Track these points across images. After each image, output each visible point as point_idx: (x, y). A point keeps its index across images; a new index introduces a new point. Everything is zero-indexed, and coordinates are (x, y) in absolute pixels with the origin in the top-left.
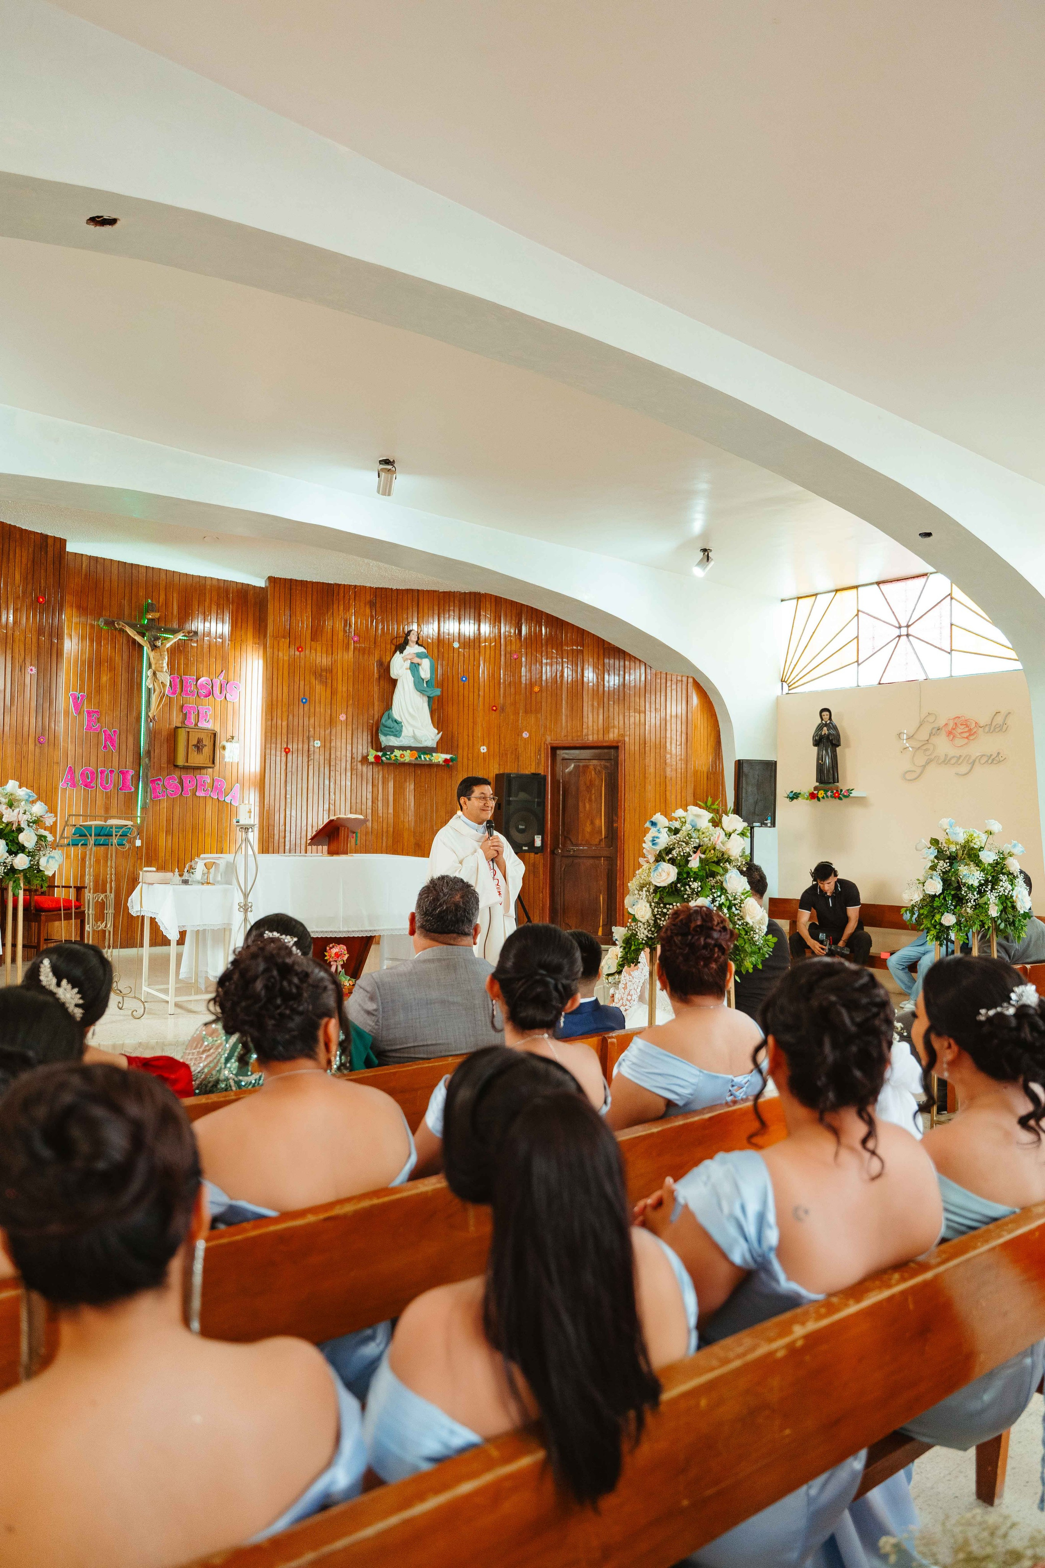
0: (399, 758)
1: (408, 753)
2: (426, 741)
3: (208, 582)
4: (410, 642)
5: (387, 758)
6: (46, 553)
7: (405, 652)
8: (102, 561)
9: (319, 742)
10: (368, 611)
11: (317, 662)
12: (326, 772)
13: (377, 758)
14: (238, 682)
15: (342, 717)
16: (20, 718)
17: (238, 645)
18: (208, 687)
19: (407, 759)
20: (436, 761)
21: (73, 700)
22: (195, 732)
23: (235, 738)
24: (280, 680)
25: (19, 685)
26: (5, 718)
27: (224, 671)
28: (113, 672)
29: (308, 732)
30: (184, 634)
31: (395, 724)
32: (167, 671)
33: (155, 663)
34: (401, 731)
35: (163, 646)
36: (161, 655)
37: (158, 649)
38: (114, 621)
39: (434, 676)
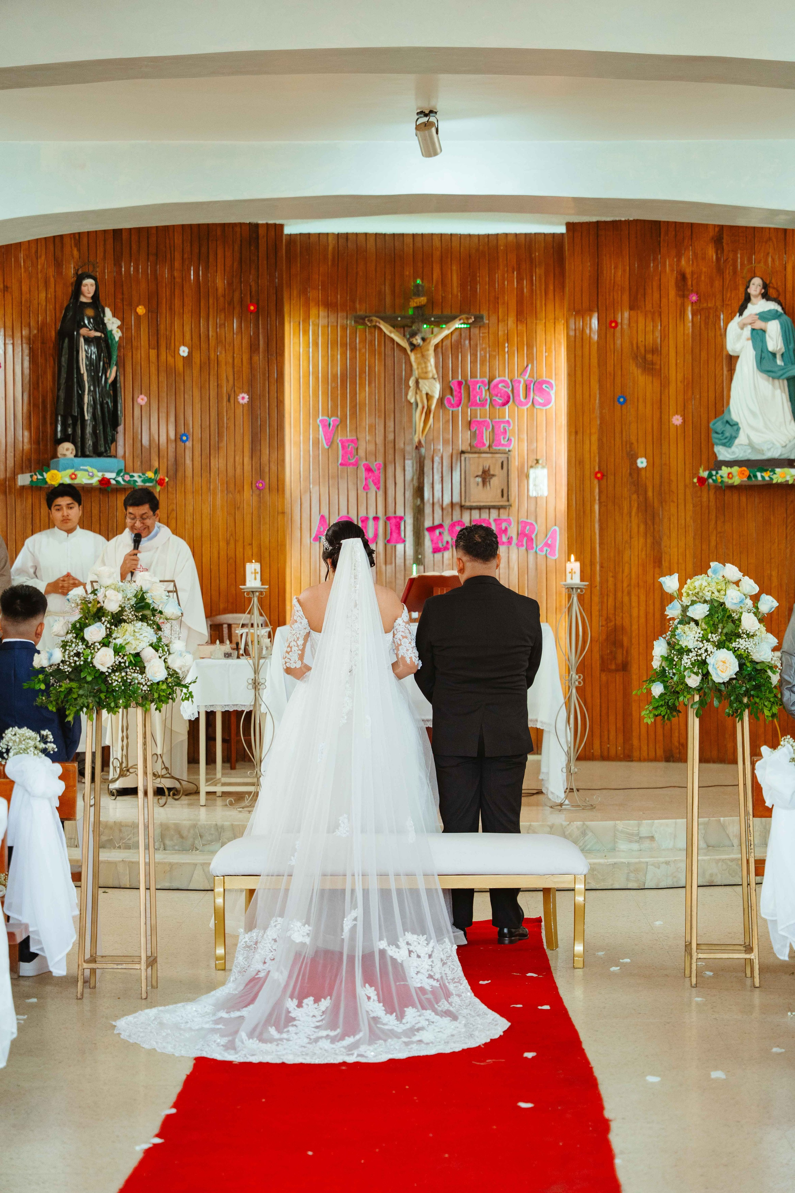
0: (726, 479)
1: (735, 470)
2: (769, 450)
3: (501, 243)
4: (752, 298)
5: (713, 480)
6: (257, 248)
7: (746, 313)
8: (354, 237)
9: (644, 460)
10: (711, 253)
11: (640, 339)
12: (656, 505)
13: (702, 481)
14: (552, 379)
15: (677, 420)
16: (231, 461)
17: (550, 325)
18: (507, 390)
19: (736, 481)
20: (780, 480)
21: (323, 428)
22: (479, 457)
23: (540, 462)
24: (586, 374)
25: (228, 419)
26: (212, 461)
27: (530, 366)
28: (373, 385)
29: (628, 446)
30: (462, 321)
31: (728, 425)
32: (436, 376)
33: (418, 368)
34: (736, 438)
35: (426, 343)
36: (423, 356)
37: (418, 348)
38: (366, 317)
39: (792, 346)
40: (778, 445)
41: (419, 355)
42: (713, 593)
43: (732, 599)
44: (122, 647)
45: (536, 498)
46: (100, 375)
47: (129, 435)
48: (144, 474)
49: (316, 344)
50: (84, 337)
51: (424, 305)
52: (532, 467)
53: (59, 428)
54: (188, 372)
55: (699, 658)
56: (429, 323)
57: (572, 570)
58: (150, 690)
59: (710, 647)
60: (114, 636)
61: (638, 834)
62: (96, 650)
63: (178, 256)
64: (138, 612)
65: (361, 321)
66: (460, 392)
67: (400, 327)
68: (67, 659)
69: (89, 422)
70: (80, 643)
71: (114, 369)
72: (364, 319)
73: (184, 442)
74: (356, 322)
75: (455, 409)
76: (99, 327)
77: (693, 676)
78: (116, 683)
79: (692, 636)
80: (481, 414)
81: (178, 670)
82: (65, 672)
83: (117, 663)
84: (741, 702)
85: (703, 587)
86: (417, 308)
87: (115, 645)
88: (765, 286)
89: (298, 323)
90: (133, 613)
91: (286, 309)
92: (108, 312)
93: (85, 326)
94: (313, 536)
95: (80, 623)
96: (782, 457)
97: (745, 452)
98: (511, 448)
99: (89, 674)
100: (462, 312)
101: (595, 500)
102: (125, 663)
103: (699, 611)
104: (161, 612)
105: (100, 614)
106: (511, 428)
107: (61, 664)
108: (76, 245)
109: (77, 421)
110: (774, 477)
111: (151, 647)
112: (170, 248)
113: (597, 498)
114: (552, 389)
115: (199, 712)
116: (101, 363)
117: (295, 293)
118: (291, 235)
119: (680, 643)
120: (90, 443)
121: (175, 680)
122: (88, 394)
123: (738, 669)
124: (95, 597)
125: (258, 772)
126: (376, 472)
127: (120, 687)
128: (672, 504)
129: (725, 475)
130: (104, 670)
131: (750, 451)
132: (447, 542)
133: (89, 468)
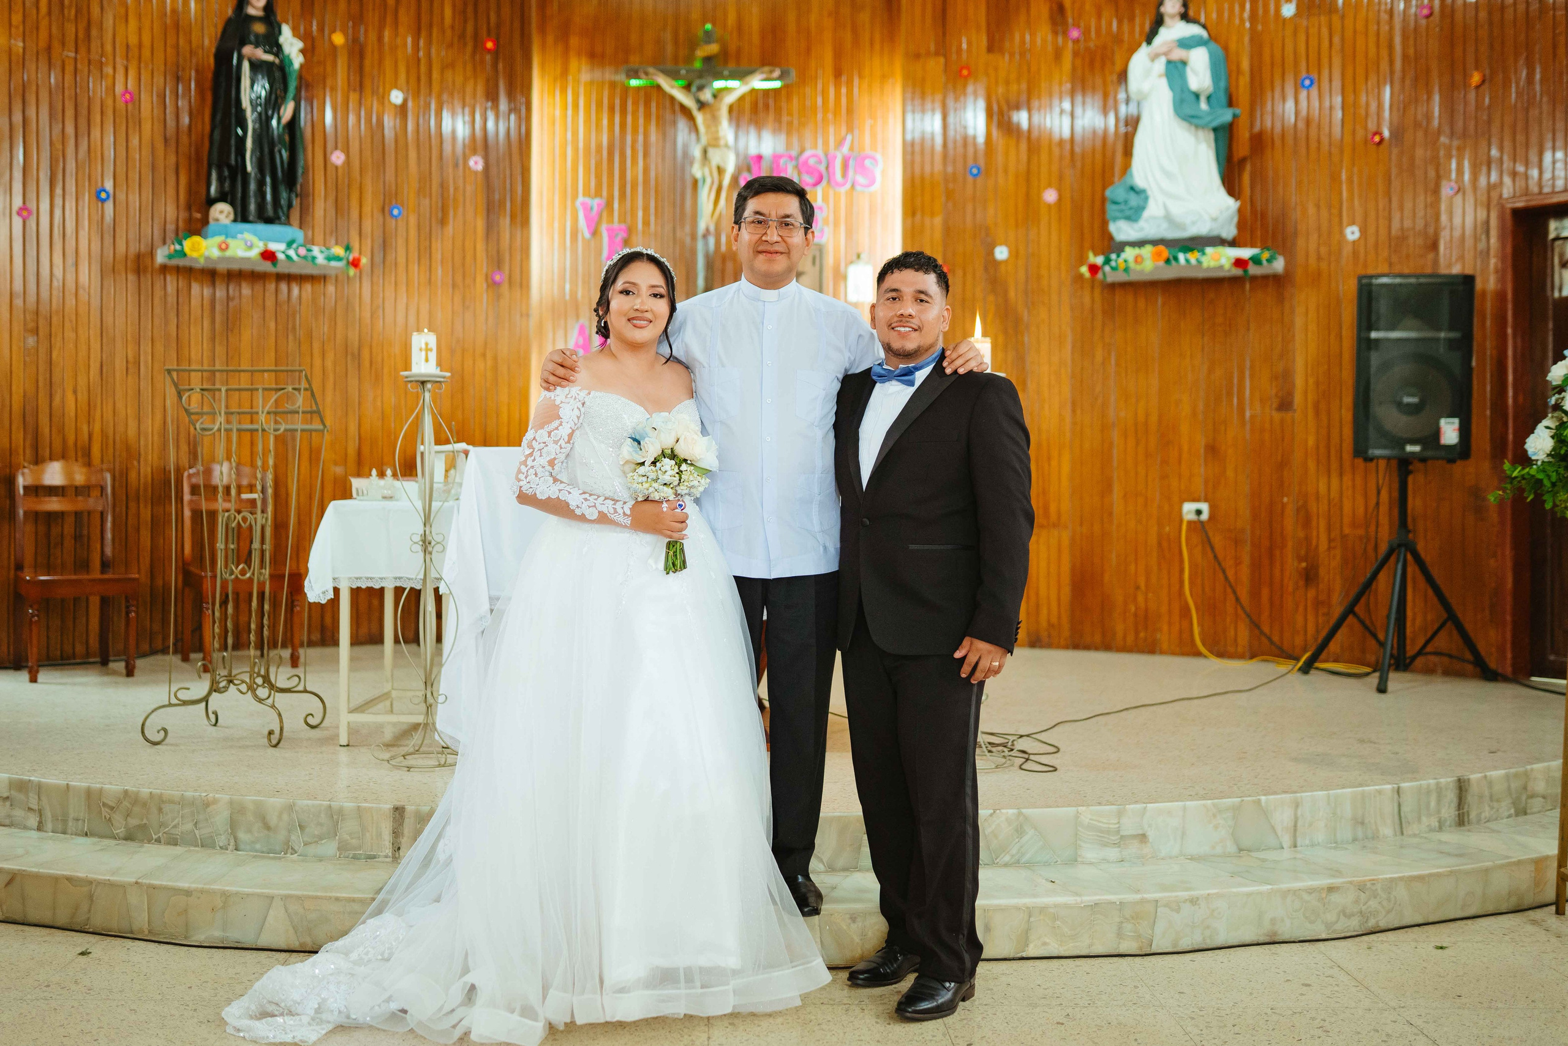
0: (1132, 264)
2: (1194, 224)
4: (1167, 20)
5: (1112, 268)
7: (1158, 41)
9: (1004, 249)
11: (1001, 91)
12: (1019, 308)
13: (1094, 269)
14: (877, 152)
15: (1050, 196)
16: (458, 244)
17: (876, 85)
18: (819, 166)
19: (1149, 266)
20: (1213, 264)
21: (583, 212)
23: (862, 256)
24: (927, 138)
25: (455, 189)
26: (433, 244)
27: (849, 136)
29: (982, 232)
30: (764, 76)
31: (1132, 195)
32: (729, 144)
33: (706, 133)
34: (1143, 209)
35: (717, 101)
36: (713, 117)
37: (707, 108)
38: (640, 69)
39: (1223, 84)
40: (1206, 218)
41: (708, 116)
46: (270, 112)
47: (319, 202)
48: (328, 248)
49: (576, 106)
50: (248, 59)
51: (715, 55)
52: (851, 263)
53: (213, 183)
54: (402, 124)
56: (722, 77)
61: (1118, 832)
69: (253, 175)
71: (292, 104)
73: (395, 217)
74: (627, 76)
76: (272, 49)
86: (707, 58)
92: (286, 30)
93: (251, 44)
96: (1212, 234)
97: (1158, 228)
98: (824, 240)
106: (825, 214)
109: (237, 173)
110: (1203, 260)
114: (878, 166)
116: (273, 97)
120: (252, 207)
122: (252, 138)
128: (1041, 306)
129: (1131, 259)
131: (1163, 226)
133: (248, 236)
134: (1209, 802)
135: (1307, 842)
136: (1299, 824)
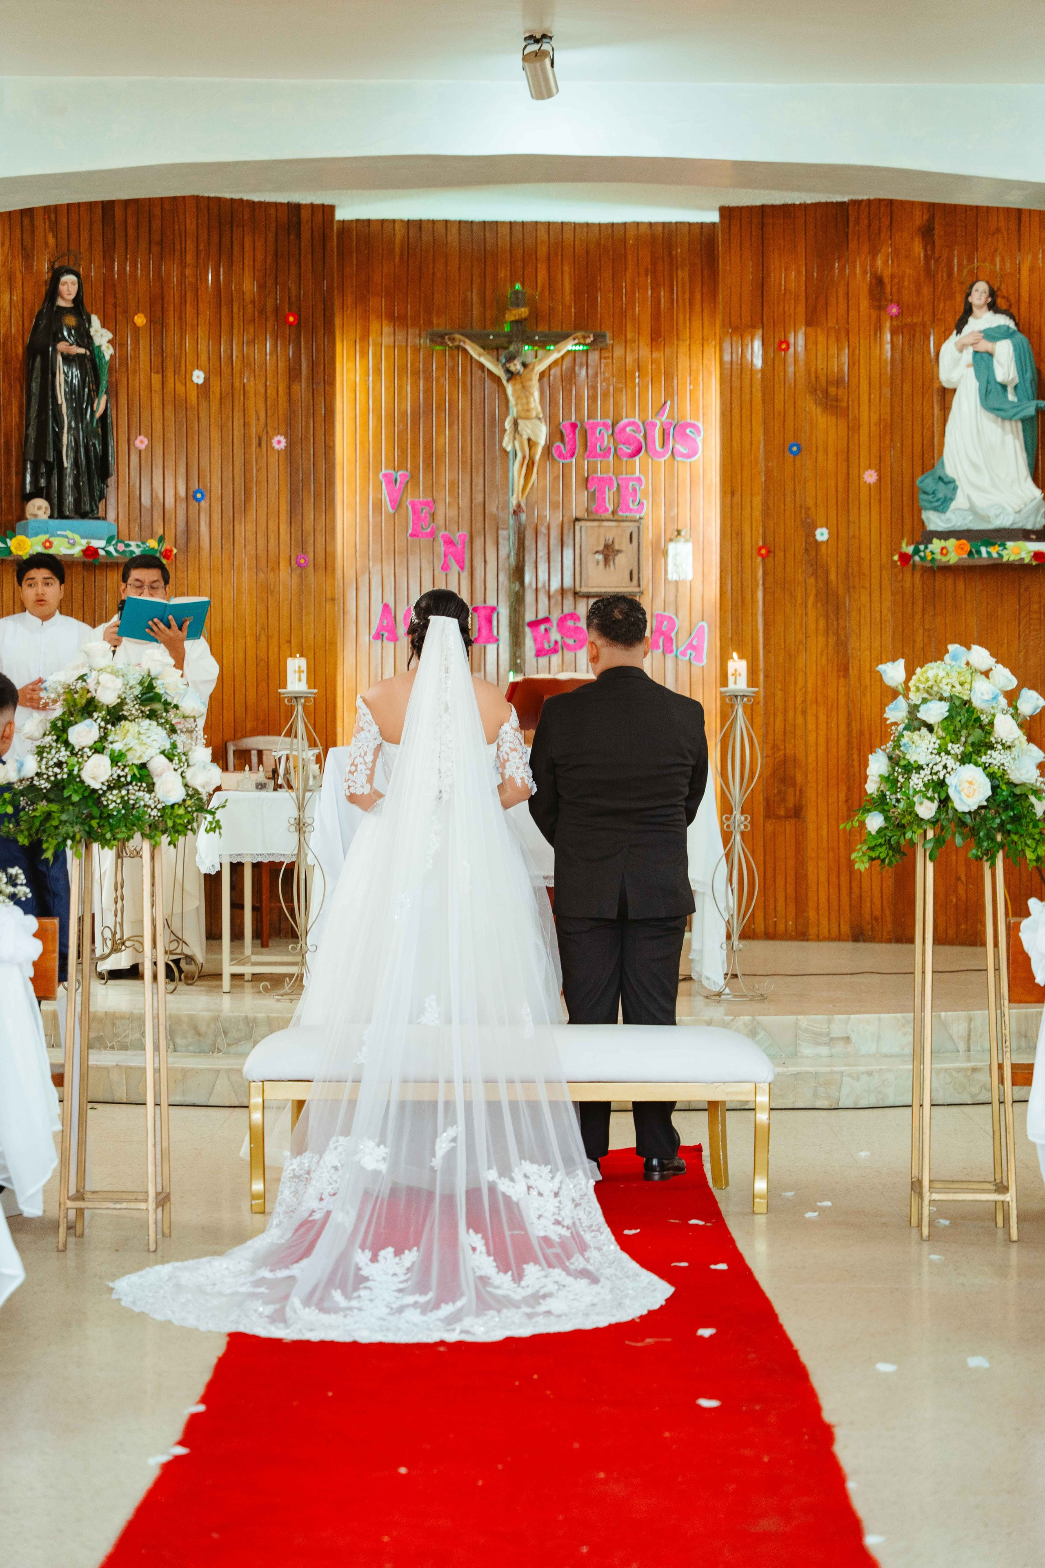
0: (938, 556)
1: (951, 543)
2: (997, 516)
3: (631, 235)
4: (975, 309)
5: (920, 557)
6: (299, 237)
7: (967, 330)
8: (430, 226)
9: (825, 531)
10: (918, 248)
11: (820, 367)
12: (841, 593)
13: (905, 558)
14: (698, 420)
15: (870, 477)
16: (262, 526)
17: (696, 348)
18: (637, 435)
19: (953, 558)
20: (1012, 558)
21: (387, 486)
22: (599, 526)
23: (683, 533)
24: (746, 413)
25: (258, 470)
26: (236, 527)
27: (669, 403)
28: (456, 427)
29: (803, 511)
30: (576, 341)
31: (941, 484)
32: (541, 416)
33: (517, 404)
34: (952, 500)
35: (527, 370)
36: (524, 387)
37: (518, 377)
38: (446, 334)
39: (1029, 375)
40: (1010, 510)
41: (518, 387)
42: (953, 686)
43: (982, 694)
44: (122, 755)
45: (677, 582)
46: (84, 407)
47: (123, 488)
48: (144, 543)
49: (378, 371)
50: (62, 354)
51: (525, 319)
52: (671, 540)
53: (28, 479)
54: (204, 405)
55: (935, 777)
56: (533, 343)
57: (736, 670)
58: (161, 816)
59: (951, 762)
60: (110, 739)
61: (828, 1034)
62: (85, 758)
63: (190, 246)
64: (145, 706)
65: (439, 340)
66: (574, 438)
67: (492, 349)
68: (44, 771)
69: (68, 471)
70: (63, 749)
71: (104, 398)
72: (443, 337)
73: (199, 501)
74: (432, 341)
75: (568, 461)
76: (83, 341)
77: (927, 803)
78: (114, 804)
79: (924, 748)
80: (603, 468)
81: (200, 789)
82: (42, 789)
83: (115, 776)
84: (993, 840)
85: (939, 678)
86: (517, 322)
87: (113, 751)
88: (992, 293)
89: (352, 342)
90: (137, 706)
91: (338, 322)
92: (95, 321)
93: (64, 339)
94: (373, 632)
95: (63, 720)
96: (1015, 526)
97: (964, 519)
98: (642, 515)
99: (76, 792)
100: (577, 328)
101: (758, 585)
102: (126, 776)
103: (934, 712)
104: (176, 707)
105: (91, 709)
106: (643, 487)
107: (36, 778)
108: (51, 230)
109: (53, 469)
110: (1004, 553)
111: (162, 756)
112: (180, 235)
113: (761, 582)
114: (699, 435)
115: (221, 864)
116: (86, 390)
117: (349, 300)
118: (343, 221)
119: (907, 757)
120: (70, 499)
121: (197, 802)
122: (68, 433)
123: (990, 793)
124: (84, 684)
125: (304, 945)
126: (459, 546)
127: (119, 811)
128: (862, 590)
129: (937, 551)
130: (96, 785)
131: (971, 518)
132: (556, 642)
133: (69, 533)
134: (899, 1015)
135: (979, 1048)
136: (972, 1034)
